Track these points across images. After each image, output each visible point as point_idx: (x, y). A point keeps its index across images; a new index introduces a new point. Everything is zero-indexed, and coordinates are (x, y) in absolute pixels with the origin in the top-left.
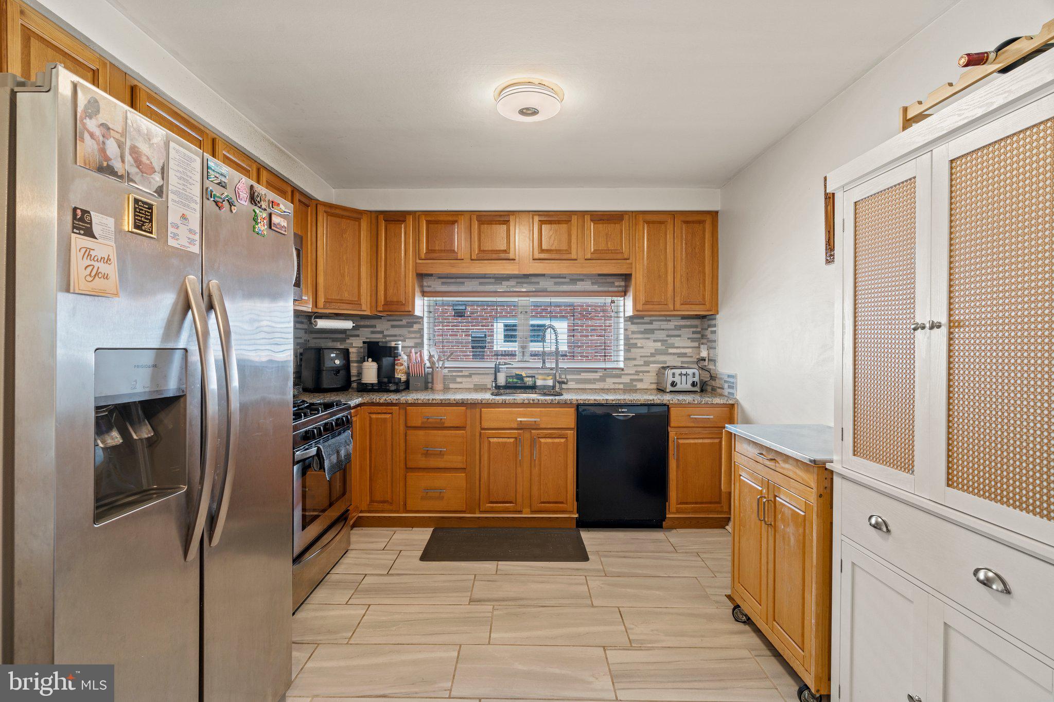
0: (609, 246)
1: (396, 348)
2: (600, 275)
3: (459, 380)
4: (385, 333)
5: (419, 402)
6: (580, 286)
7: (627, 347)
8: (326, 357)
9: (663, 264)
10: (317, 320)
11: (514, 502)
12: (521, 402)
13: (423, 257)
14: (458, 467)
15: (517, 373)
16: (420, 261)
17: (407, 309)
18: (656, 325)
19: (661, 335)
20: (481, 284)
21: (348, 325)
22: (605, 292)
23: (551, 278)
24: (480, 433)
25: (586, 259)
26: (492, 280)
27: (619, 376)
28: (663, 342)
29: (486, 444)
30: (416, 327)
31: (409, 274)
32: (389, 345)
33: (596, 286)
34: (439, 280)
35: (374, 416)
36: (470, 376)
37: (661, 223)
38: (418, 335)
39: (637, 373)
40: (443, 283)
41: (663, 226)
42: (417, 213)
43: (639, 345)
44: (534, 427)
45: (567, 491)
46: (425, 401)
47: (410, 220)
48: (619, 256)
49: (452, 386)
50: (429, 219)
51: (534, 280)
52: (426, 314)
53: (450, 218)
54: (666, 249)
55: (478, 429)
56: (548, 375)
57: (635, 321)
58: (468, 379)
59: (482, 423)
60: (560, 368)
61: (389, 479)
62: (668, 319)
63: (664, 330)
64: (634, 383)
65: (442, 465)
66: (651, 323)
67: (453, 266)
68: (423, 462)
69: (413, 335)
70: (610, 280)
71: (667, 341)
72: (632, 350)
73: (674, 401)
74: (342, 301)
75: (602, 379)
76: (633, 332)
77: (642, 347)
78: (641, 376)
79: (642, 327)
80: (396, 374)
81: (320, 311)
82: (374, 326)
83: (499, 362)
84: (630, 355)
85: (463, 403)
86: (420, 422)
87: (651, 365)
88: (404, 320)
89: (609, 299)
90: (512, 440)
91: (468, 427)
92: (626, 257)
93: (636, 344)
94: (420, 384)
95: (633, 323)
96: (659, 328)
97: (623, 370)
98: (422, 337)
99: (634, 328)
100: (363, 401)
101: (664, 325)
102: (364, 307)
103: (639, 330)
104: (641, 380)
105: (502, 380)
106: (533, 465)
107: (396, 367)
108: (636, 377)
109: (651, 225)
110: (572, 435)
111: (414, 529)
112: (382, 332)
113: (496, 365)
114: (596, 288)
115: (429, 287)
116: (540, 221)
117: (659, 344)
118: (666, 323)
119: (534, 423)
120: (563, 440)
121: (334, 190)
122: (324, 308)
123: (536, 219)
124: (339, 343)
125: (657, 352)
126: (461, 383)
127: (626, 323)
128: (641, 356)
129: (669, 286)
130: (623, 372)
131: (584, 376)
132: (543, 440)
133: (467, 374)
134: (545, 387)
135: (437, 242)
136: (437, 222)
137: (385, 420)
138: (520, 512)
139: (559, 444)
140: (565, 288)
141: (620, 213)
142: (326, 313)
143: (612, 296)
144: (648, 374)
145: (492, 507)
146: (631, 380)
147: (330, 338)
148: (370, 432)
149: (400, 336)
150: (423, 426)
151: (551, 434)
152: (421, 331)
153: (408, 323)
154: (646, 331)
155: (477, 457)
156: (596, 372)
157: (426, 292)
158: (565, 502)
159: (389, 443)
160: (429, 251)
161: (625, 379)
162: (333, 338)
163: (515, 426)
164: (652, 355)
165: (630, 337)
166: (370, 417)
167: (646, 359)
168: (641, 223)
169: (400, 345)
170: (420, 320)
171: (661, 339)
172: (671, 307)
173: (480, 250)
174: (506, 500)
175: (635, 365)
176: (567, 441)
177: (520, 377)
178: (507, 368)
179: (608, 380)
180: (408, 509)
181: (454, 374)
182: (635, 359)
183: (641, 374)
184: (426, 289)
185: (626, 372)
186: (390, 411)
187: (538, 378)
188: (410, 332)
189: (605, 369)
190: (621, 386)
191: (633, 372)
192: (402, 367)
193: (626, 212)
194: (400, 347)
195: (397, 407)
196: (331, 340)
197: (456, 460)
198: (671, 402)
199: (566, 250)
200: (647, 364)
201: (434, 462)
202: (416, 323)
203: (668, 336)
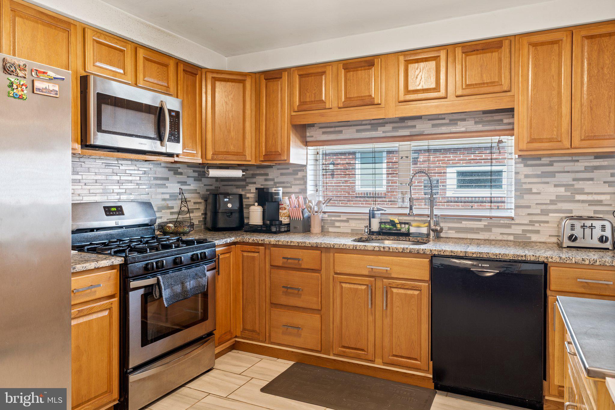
0: (485, 78)
1: (277, 194)
2: (485, 112)
3: (337, 224)
4: (276, 180)
5: (280, 243)
6: (461, 127)
7: (518, 193)
8: (221, 201)
9: (555, 93)
10: (210, 170)
11: (366, 350)
12: (372, 249)
13: (296, 109)
14: (314, 308)
15: (392, 219)
16: (294, 114)
17: (283, 158)
18: (557, 167)
19: (567, 179)
20: (358, 131)
21: (238, 173)
22: (491, 131)
23: (429, 120)
24: (333, 276)
25: (457, 97)
26: (369, 127)
27: (509, 226)
28: (567, 186)
29: (338, 288)
30: (300, 174)
31: (284, 126)
32: (270, 191)
33: (481, 126)
34: (320, 130)
35: (245, 254)
36: (347, 221)
37: (553, 43)
38: (302, 182)
39: (532, 223)
40: (324, 133)
41: (556, 47)
42: (292, 70)
43: (534, 190)
44: (387, 276)
45: (421, 348)
46: (285, 243)
47: (285, 75)
48: (497, 89)
49: (331, 230)
50: (301, 73)
51: (410, 123)
52: (311, 162)
53: (320, 70)
54: (560, 74)
55: (332, 273)
56: (425, 222)
57: (530, 162)
58: (346, 224)
59: (335, 267)
60: (436, 215)
61: (257, 311)
62: (574, 158)
63: (569, 172)
64: (528, 235)
65: (300, 304)
66: (551, 164)
67: (322, 115)
68: (284, 300)
69: (298, 182)
70: (497, 117)
71: (573, 185)
72: (526, 196)
73: (554, 259)
74: (228, 153)
75: (487, 229)
76: (527, 176)
77: (539, 193)
78: (537, 227)
79: (538, 170)
80: (280, 217)
81: (209, 162)
82: (267, 175)
83: (373, 208)
84: (522, 202)
85: (317, 247)
86: (281, 262)
87: (551, 215)
88: (290, 169)
89: (496, 139)
90: (364, 287)
91: (323, 270)
92: (505, 88)
93: (531, 189)
94: (300, 227)
95: (526, 166)
96: (562, 170)
97: (512, 219)
98: (305, 183)
99: (529, 171)
100: (236, 240)
101: (569, 166)
102: (248, 158)
103: (535, 173)
104: (538, 232)
105: (375, 227)
106: (384, 315)
107: (280, 211)
108: (530, 228)
109: (539, 48)
110: (425, 286)
111: (280, 360)
112: (273, 180)
113: (370, 210)
114: (480, 127)
115: (312, 137)
116: (405, 61)
117: (562, 189)
118: (572, 164)
119: (385, 271)
120: (416, 293)
121: (226, 58)
122: (213, 159)
123: (402, 59)
124: (241, 189)
125: (560, 199)
126: (339, 227)
127: (518, 165)
128: (537, 204)
129: (563, 118)
130: (513, 222)
131: (465, 224)
132: (395, 290)
133: (344, 219)
134: (420, 235)
135: (308, 94)
136: (308, 75)
137: (254, 257)
138: (373, 361)
139: (412, 296)
140: (444, 129)
141: (499, 39)
142: (216, 164)
143: (500, 136)
144: (546, 225)
145: (344, 352)
146: (523, 231)
147: (235, 185)
148: (243, 267)
149: (287, 182)
150: (284, 265)
151: (403, 284)
152: (304, 178)
153: (294, 171)
154: (544, 175)
155: (331, 300)
156: (480, 220)
157: (309, 142)
158: (419, 359)
159: (257, 279)
160: (302, 103)
161: (517, 230)
162: (237, 185)
163: (366, 273)
164: (552, 202)
165: (523, 181)
166: (243, 255)
167: (544, 207)
168: (526, 46)
169: (281, 190)
170: (304, 168)
171: (565, 183)
172: (567, 144)
173: (346, 97)
174: (357, 347)
175: (529, 214)
176: (421, 294)
177: (393, 223)
178: (381, 214)
179: (494, 230)
180: (272, 341)
181: (333, 218)
182: (529, 207)
183: (537, 225)
184: (308, 139)
185: (517, 222)
186: (257, 250)
187: (412, 226)
188: (295, 179)
189: (491, 218)
190: (511, 238)
191: (526, 222)
192: (285, 211)
193: (506, 37)
194: (281, 193)
195: (263, 247)
196: (235, 187)
197: (312, 301)
198: (550, 260)
199: (434, 89)
200: (545, 212)
201: (293, 301)
202: (300, 171)
203: (574, 180)
